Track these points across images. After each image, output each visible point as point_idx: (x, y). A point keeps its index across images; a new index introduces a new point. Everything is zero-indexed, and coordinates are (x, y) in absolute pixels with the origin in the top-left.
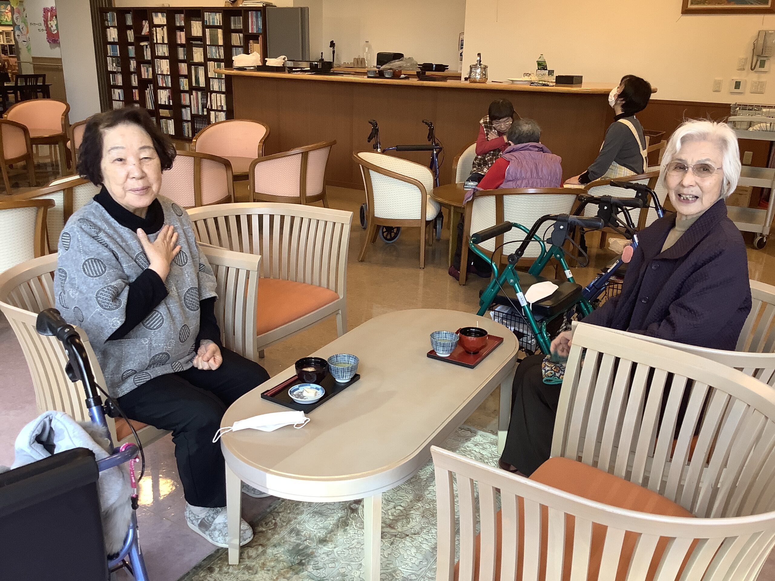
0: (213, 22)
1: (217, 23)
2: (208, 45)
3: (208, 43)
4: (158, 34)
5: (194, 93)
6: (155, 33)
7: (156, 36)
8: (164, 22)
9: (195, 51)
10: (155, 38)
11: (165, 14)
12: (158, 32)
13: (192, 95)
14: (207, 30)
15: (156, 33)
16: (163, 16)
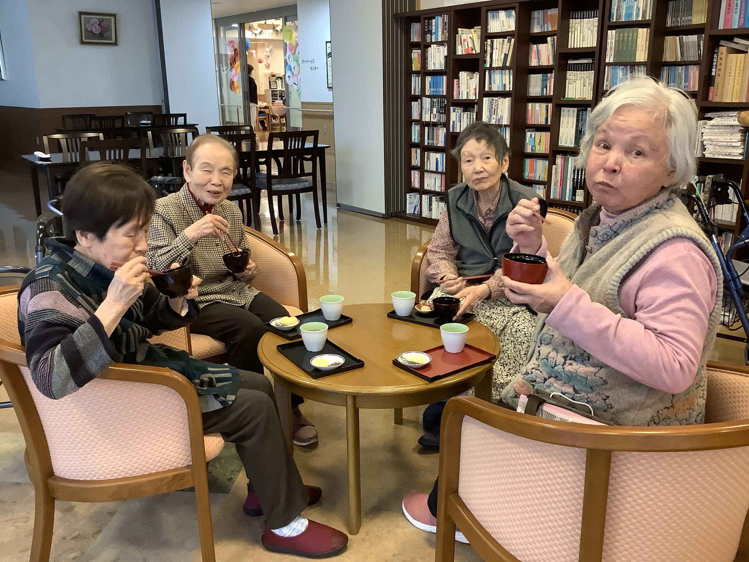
0: (629, 15)
1: (637, 15)
2: (609, 64)
3: (610, 58)
4: (494, 51)
5: (559, 160)
6: (489, 49)
7: (491, 54)
8: (509, 27)
9: (571, 77)
10: (488, 59)
11: (513, 13)
12: (495, 47)
13: (555, 164)
14: (612, 34)
15: (492, 48)
16: (509, 16)
